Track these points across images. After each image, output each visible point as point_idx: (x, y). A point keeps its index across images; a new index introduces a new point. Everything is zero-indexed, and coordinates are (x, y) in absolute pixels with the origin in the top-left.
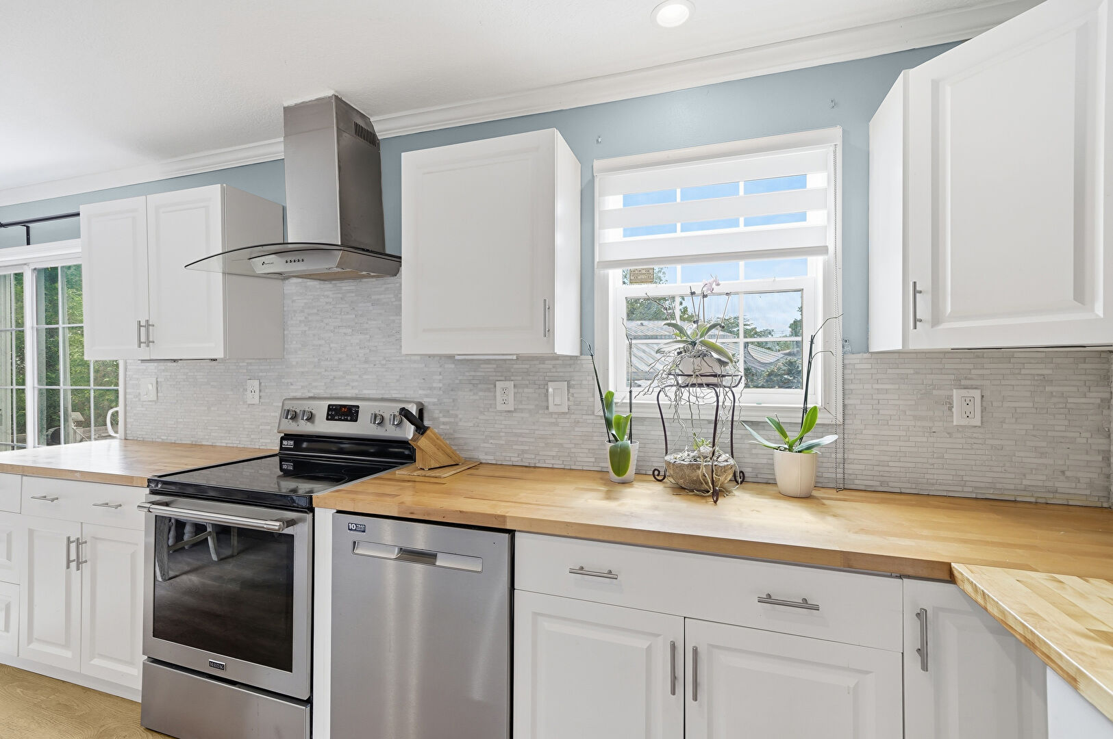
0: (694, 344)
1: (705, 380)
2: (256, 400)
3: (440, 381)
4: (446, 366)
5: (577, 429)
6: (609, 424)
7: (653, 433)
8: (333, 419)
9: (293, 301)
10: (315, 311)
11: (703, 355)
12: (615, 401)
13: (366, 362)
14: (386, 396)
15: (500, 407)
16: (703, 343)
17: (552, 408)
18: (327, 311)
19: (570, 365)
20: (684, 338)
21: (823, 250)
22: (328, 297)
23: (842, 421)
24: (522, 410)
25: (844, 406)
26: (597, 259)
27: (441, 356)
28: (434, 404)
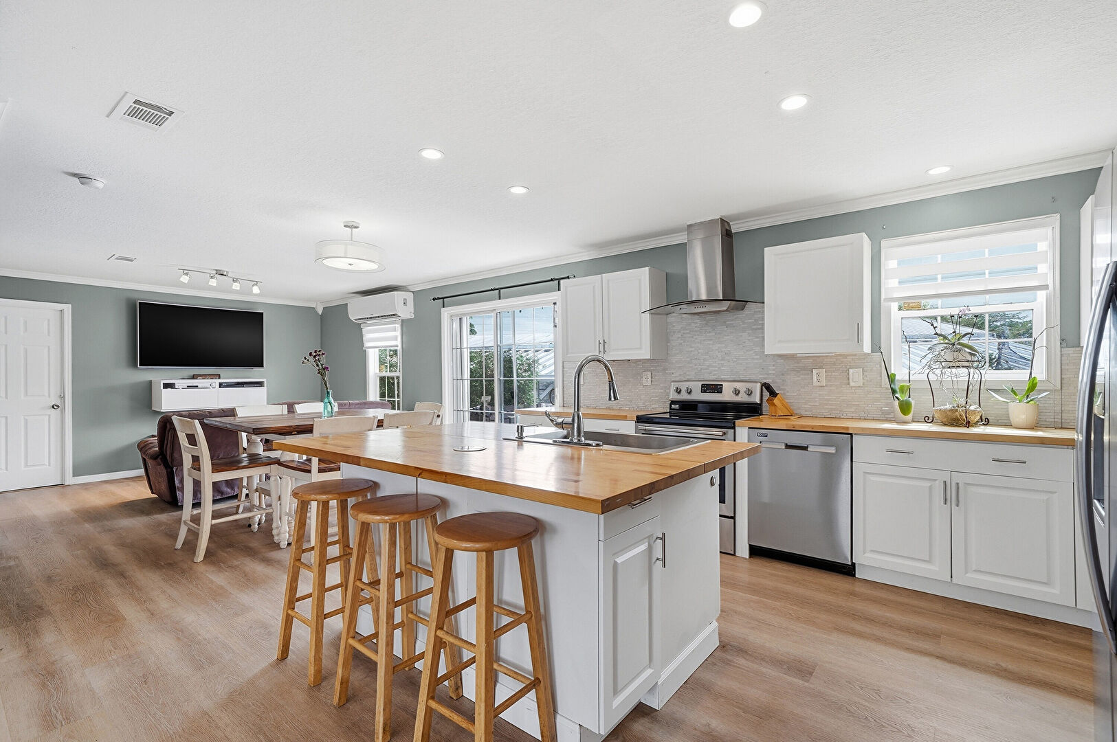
0: (953, 344)
1: (961, 364)
2: (649, 383)
3: (774, 370)
4: (778, 361)
5: (869, 396)
6: (894, 391)
7: (923, 397)
8: (705, 392)
9: (674, 326)
10: (688, 331)
11: (959, 351)
12: (896, 379)
15: (815, 383)
16: (959, 344)
17: (852, 384)
18: (696, 331)
19: (864, 359)
20: (947, 341)
21: (1046, 287)
23: (1060, 387)
24: (831, 386)
25: (1062, 379)
26: (883, 297)
27: (774, 355)
28: (775, 380)
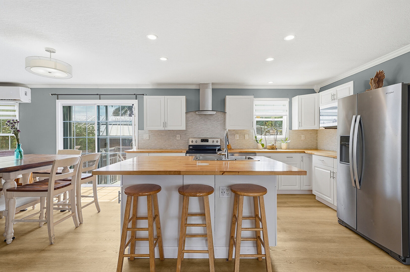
0: (272, 128)
2: (179, 139)
6: (257, 141)
8: (202, 142)
9: (189, 118)
10: (194, 120)
11: (273, 130)
12: (257, 137)
13: (207, 131)
14: (212, 137)
15: (236, 139)
17: (246, 139)
18: (198, 121)
19: (249, 132)
22: (198, 118)
24: (240, 139)
28: (223, 139)
